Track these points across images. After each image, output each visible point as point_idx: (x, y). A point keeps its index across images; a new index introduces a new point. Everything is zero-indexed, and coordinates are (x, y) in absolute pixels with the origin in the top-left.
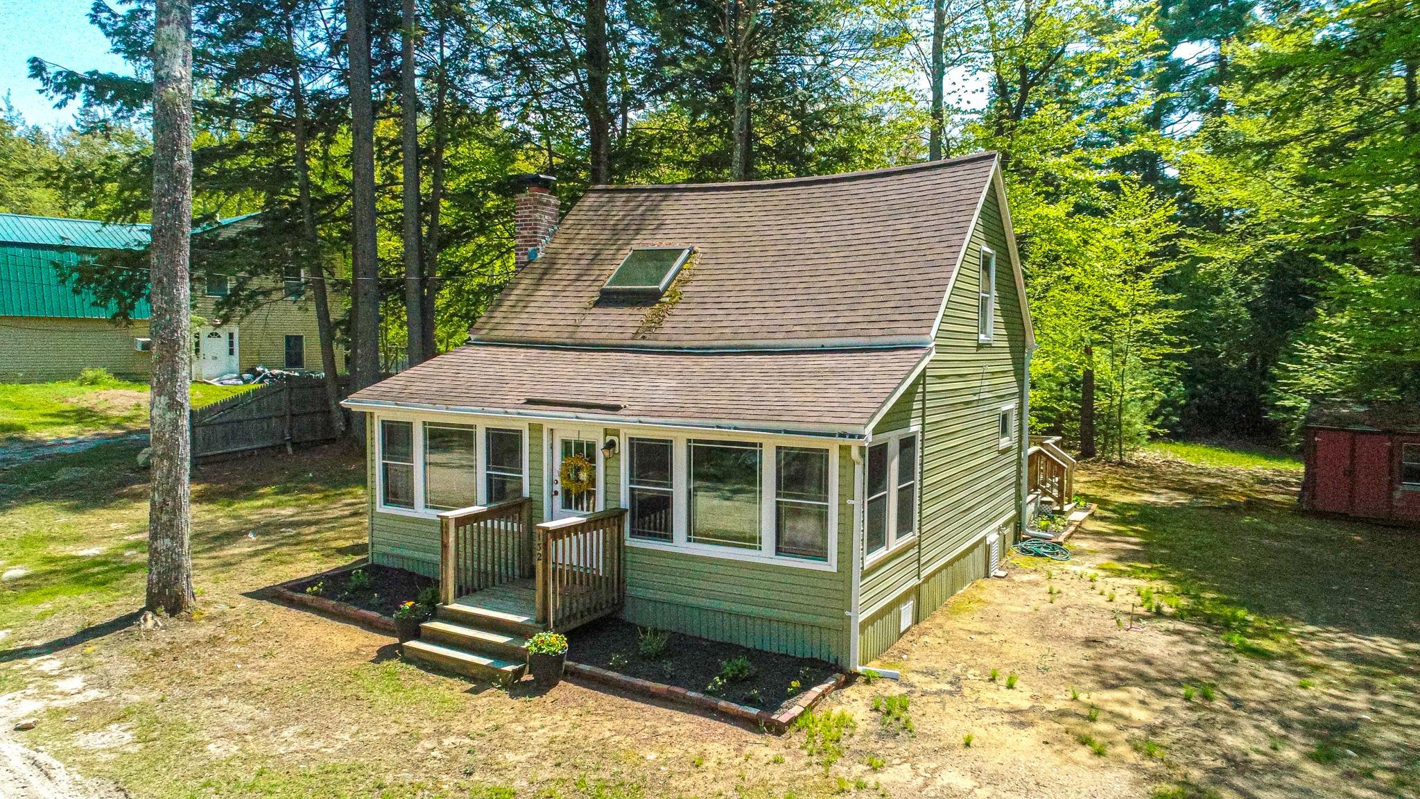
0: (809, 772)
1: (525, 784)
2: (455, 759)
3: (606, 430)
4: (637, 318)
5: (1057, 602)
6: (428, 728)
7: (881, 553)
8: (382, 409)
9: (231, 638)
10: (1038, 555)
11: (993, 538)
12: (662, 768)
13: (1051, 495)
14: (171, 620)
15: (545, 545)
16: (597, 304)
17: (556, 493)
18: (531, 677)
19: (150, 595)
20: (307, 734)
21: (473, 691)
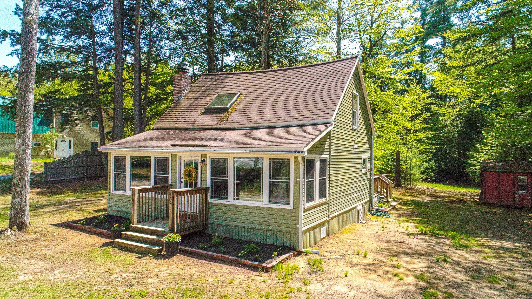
0: (278, 285)
1: (154, 290)
2: (126, 281)
3: (202, 155)
4: (219, 118)
5: (385, 231)
6: (118, 270)
7: (311, 204)
8: (115, 151)
9: (42, 239)
10: (378, 215)
11: (360, 207)
12: (215, 284)
13: (384, 196)
14: (19, 232)
15: (173, 198)
16: (203, 114)
17: (182, 182)
18: (166, 253)
19: (11, 222)
20: (65, 272)
21: (139, 258)
